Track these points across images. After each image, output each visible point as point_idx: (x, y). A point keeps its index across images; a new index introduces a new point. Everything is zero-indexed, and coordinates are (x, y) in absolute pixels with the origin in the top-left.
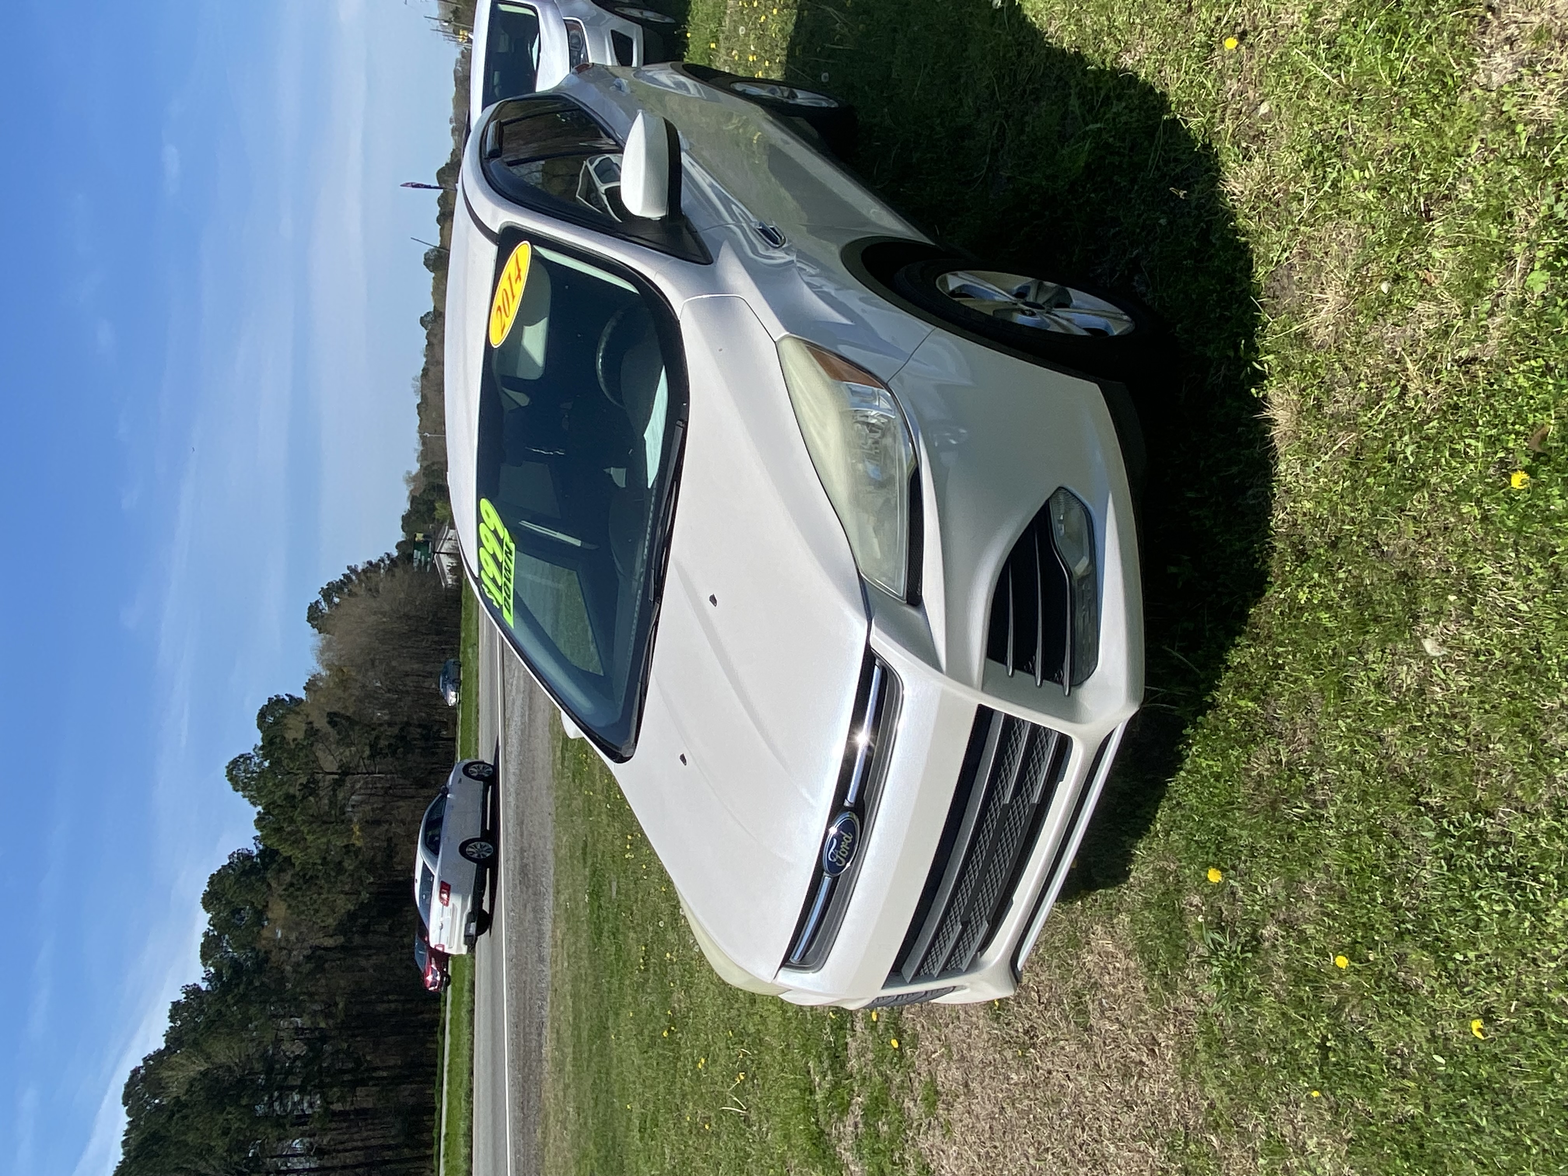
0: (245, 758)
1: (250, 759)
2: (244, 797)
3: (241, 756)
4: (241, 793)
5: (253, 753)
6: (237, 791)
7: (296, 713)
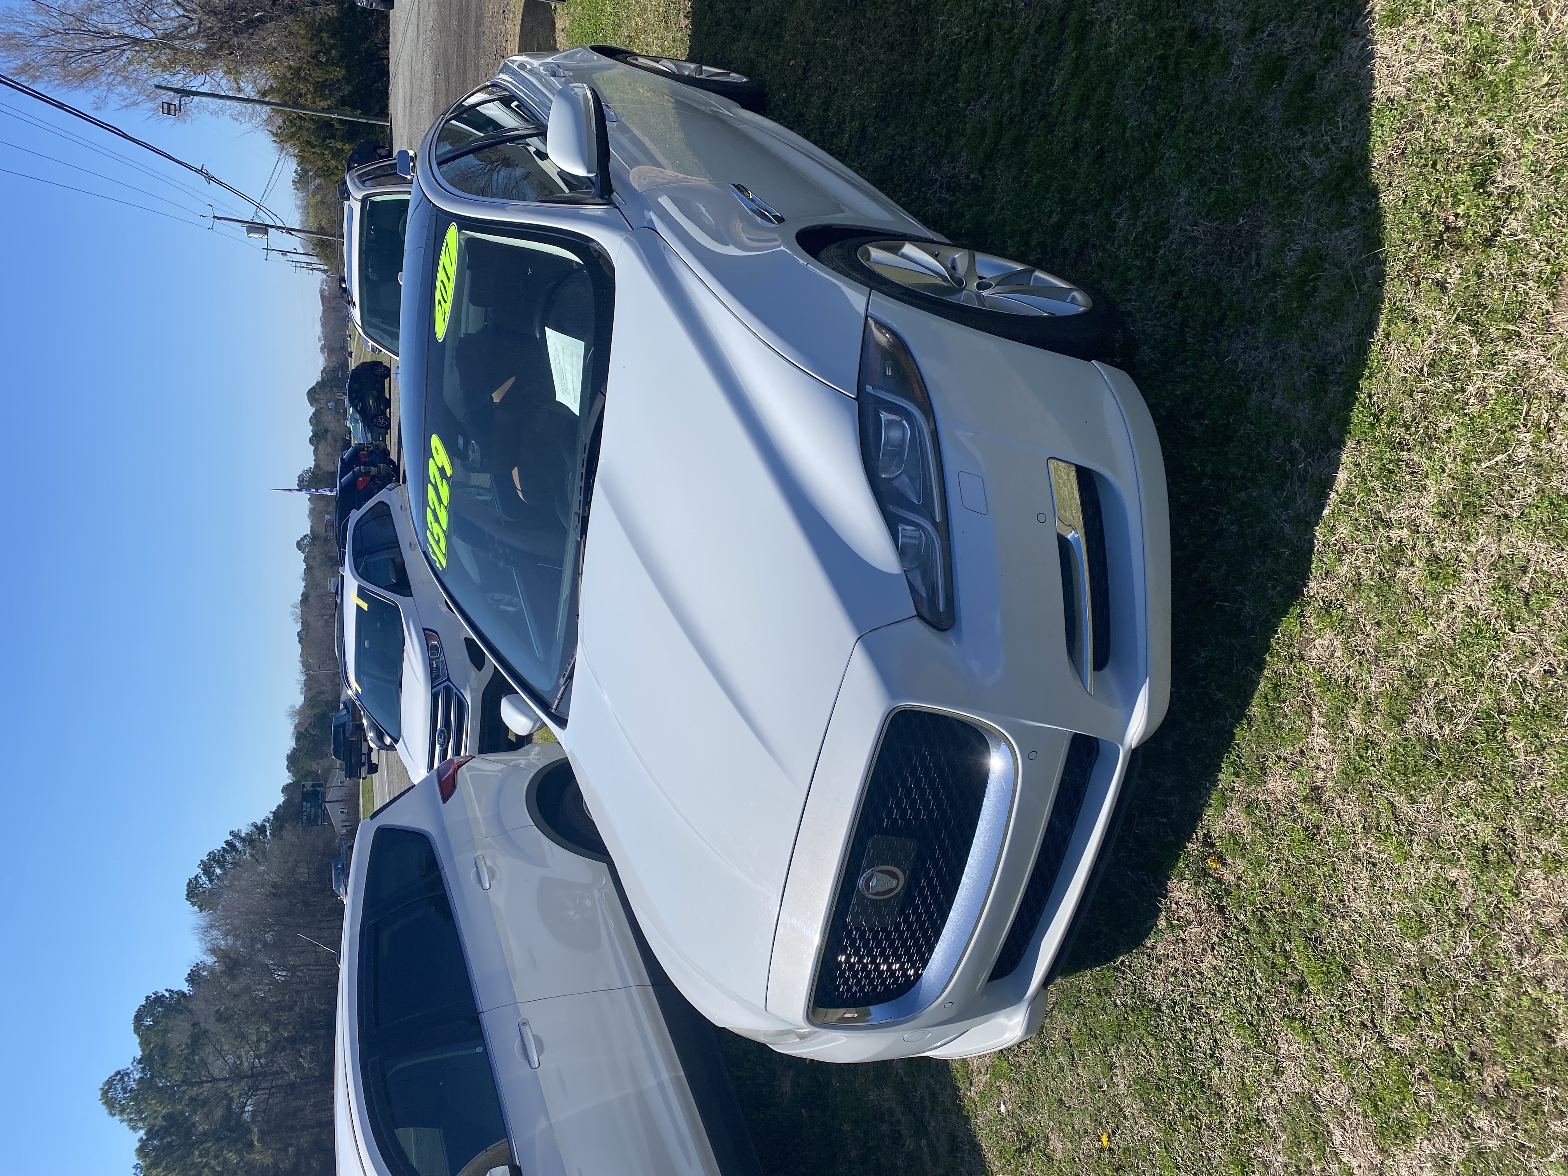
0: (122, 1075)
1: (128, 1074)
2: (122, 1121)
3: (118, 1073)
4: (118, 1117)
5: (132, 1068)
6: (114, 1115)
7: (179, 1012)
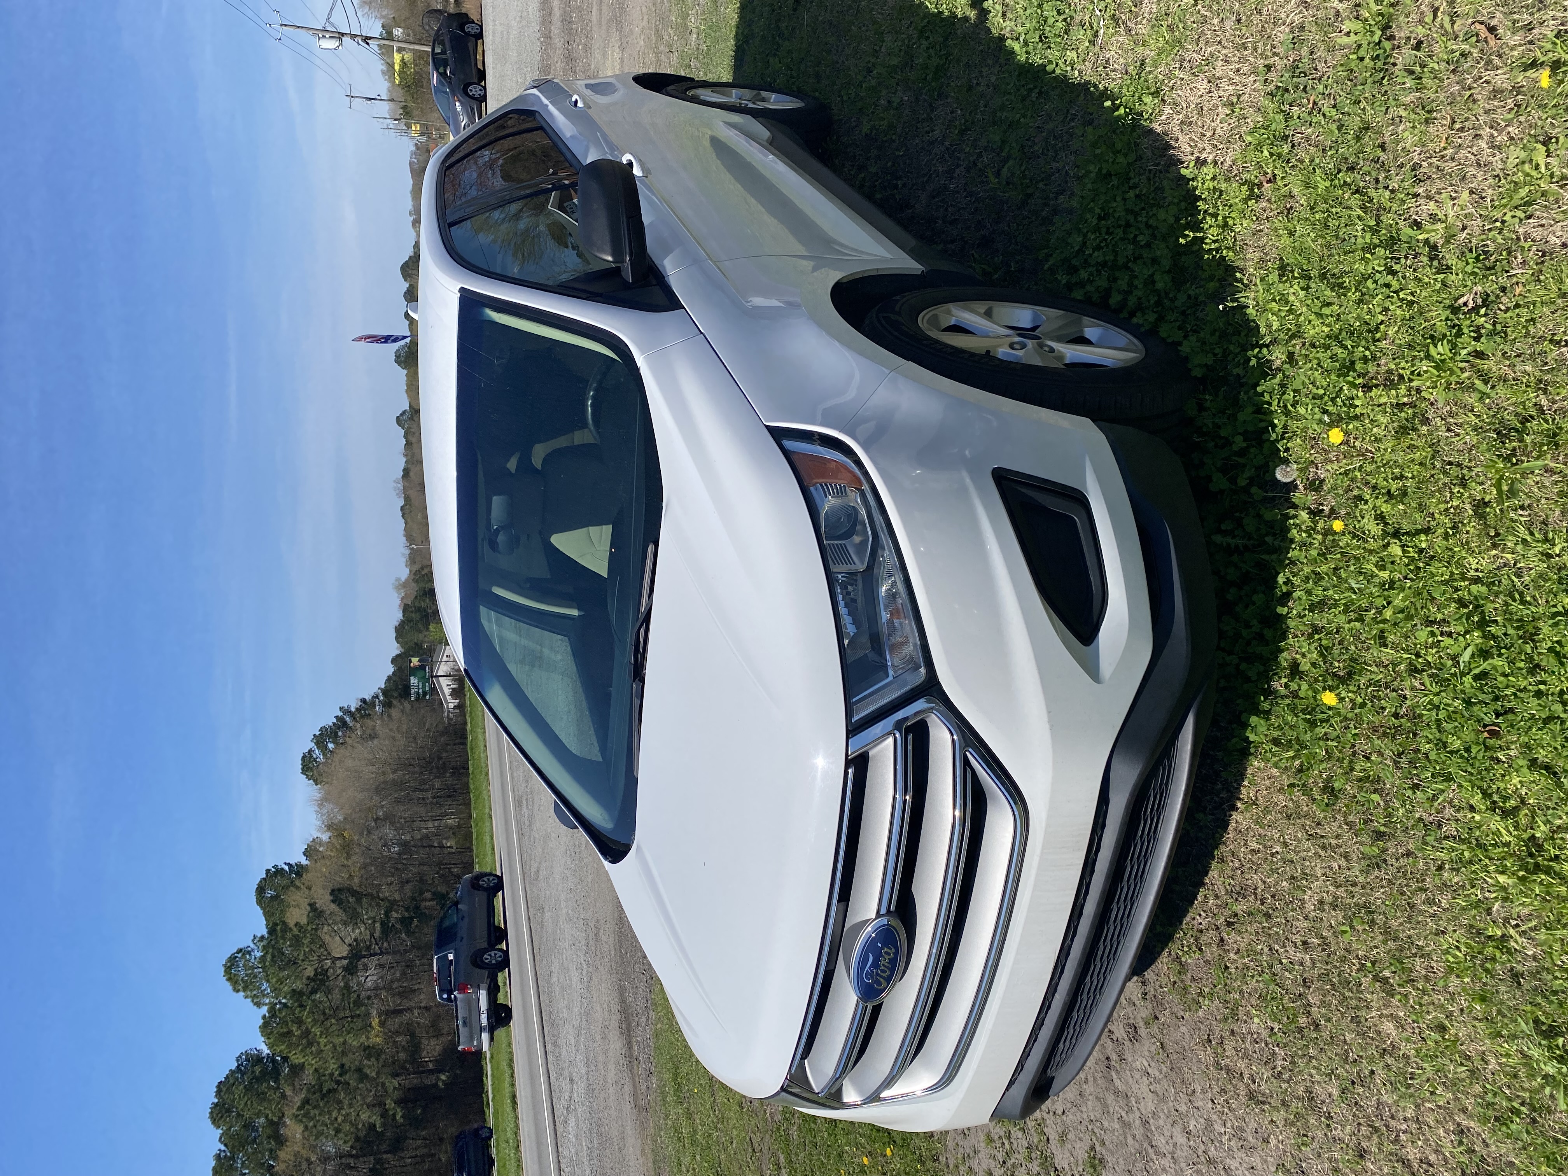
0: (244, 952)
1: (249, 953)
2: (246, 997)
3: (240, 951)
4: (242, 994)
5: (252, 946)
6: (238, 991)
7: (298, 888)
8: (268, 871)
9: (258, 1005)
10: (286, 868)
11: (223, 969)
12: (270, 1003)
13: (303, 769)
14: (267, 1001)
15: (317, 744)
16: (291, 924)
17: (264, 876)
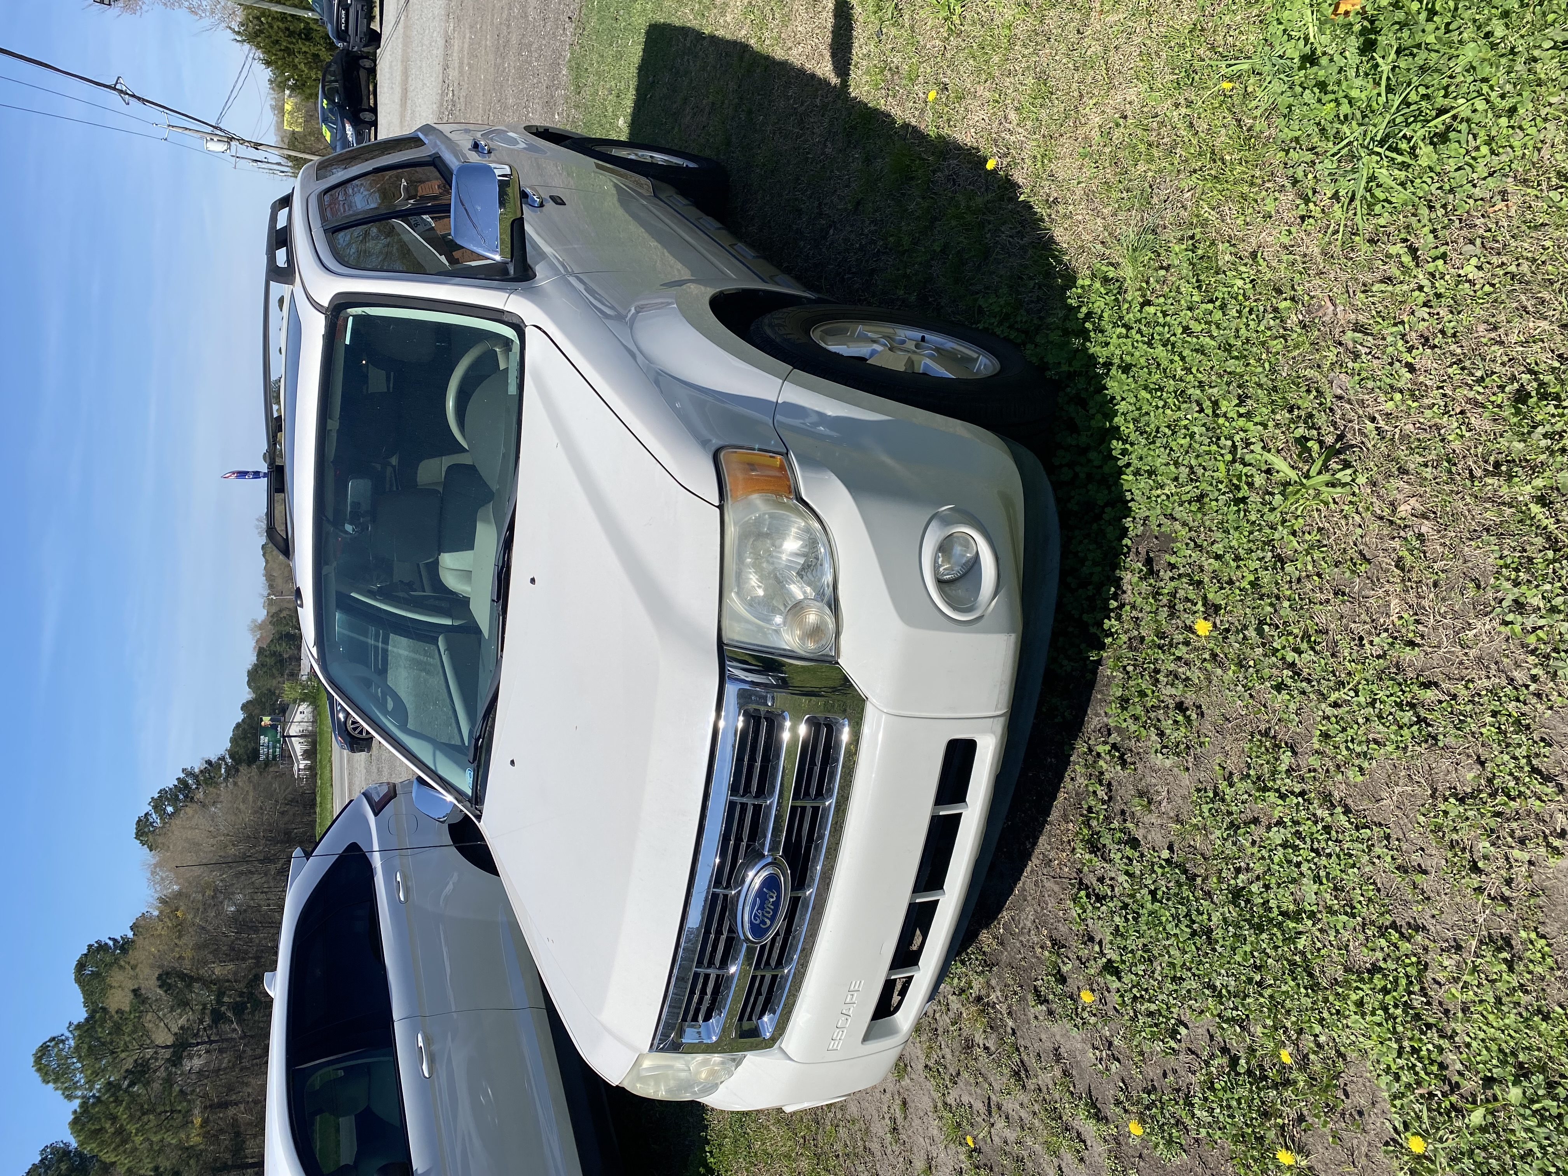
0: (57, 1040)
1: (63, 1041)
2: (57, 1089)
3: (53, 1039)
4: (51, 1085)
5: (68, 1035)
6: (48, 1082)
7: (121, 967)
8: (90, 946)
9: (69, 1097)
10: (111, 943)
11: (32, 1059)
12: (83, 1097)
13: (137, 834)
14: (79, 1093)
15: (155, 808)
16: (112, 1009)
17: (85, 952)
